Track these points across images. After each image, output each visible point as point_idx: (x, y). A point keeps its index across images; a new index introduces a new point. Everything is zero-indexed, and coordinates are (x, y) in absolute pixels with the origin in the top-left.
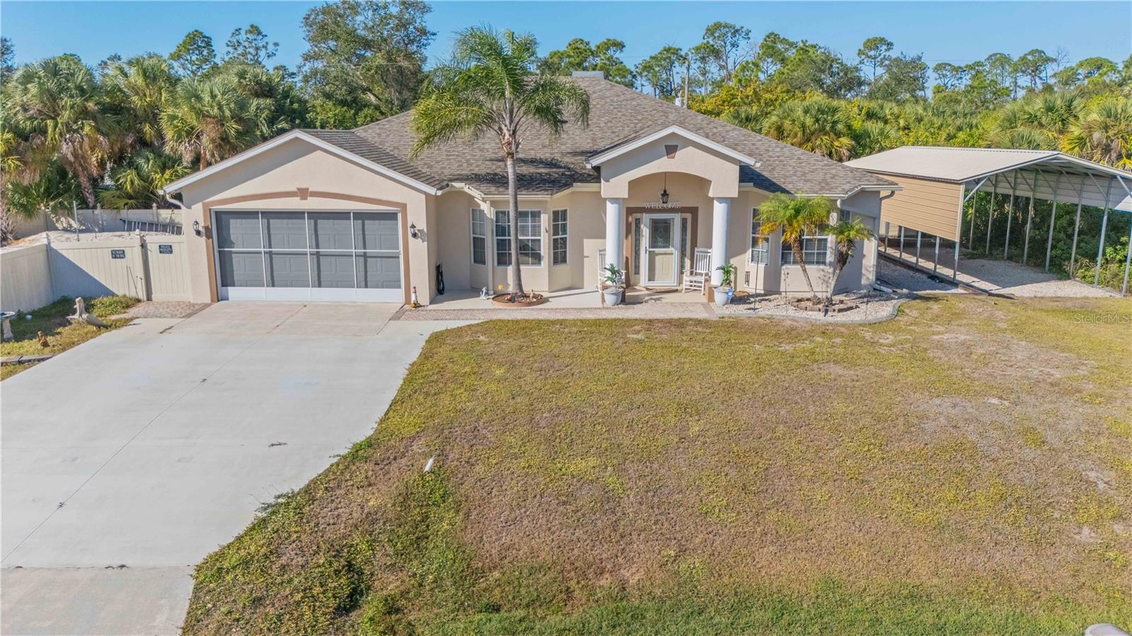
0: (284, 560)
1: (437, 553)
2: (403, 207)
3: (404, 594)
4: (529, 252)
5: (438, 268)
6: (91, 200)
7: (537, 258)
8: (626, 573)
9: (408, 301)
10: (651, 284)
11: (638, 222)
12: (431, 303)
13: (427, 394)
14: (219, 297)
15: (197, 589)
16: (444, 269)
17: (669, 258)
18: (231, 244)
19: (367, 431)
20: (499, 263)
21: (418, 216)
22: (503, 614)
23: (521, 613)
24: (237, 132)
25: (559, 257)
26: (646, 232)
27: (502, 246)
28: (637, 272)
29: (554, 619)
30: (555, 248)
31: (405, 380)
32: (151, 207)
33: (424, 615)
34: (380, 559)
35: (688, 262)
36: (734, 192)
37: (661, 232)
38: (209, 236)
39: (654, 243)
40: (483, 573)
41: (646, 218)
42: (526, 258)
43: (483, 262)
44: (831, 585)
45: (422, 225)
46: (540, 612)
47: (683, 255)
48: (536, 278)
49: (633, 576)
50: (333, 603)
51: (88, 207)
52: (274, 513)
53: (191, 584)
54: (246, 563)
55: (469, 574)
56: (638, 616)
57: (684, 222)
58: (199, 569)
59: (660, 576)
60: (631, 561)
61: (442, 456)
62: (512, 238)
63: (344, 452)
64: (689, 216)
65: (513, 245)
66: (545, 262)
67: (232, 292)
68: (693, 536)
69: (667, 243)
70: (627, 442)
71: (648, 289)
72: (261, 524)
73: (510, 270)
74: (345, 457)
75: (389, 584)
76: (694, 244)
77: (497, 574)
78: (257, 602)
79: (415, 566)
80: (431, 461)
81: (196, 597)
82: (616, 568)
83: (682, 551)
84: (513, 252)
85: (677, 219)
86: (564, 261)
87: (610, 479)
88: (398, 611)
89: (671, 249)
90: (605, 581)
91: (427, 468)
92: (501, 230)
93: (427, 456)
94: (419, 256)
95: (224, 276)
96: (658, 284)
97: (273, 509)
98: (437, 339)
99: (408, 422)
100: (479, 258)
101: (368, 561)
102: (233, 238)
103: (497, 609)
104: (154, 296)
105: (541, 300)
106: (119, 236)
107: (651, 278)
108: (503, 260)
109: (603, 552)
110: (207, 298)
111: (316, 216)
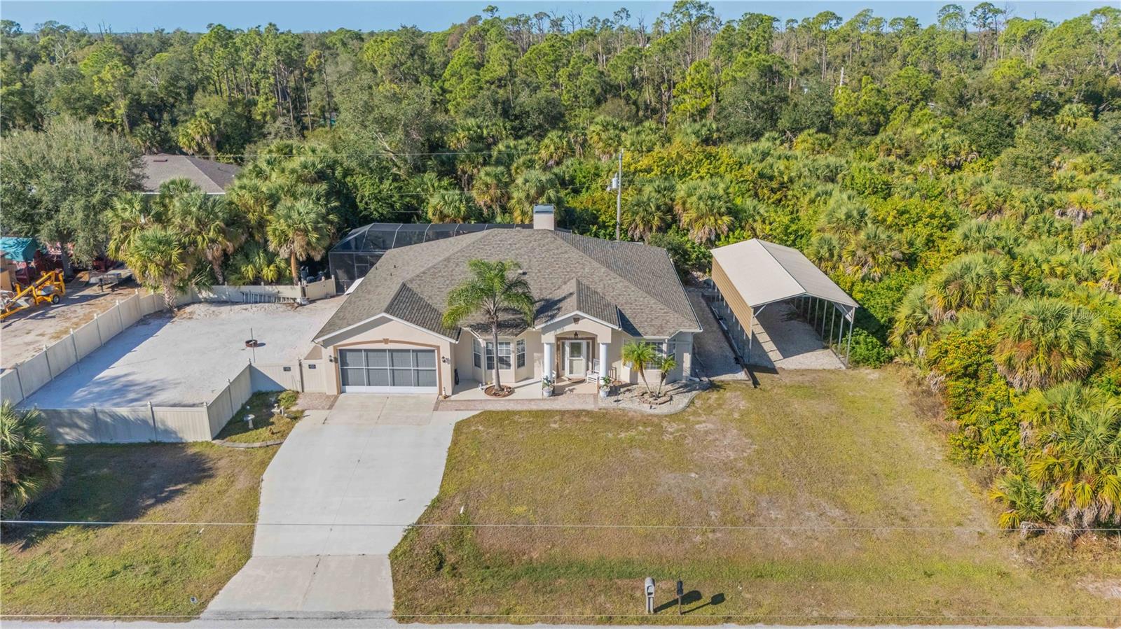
0: (416, 552)
1: (467, 548)
2: (438, 348)
3: (457, 563)
4: (504, 362)
5: (456, 371)
6: (221, 279)
7: (509, 365)
8: (533, 554)
9: (440, 394)
10: (571, 376)
11: (563, 344)
12: (453, 394)
13: (457, 470)
14: (341, 392)
15: (392, 563)
16: (459, 371)
17: (580, 363)
18: (347, 365)
19: (435, 493)
20: (488, 368)
21: (446, 352)
22: (490, 570)
23: (496, 569)
24: (317, 239)
25: (521, 361)
26: (567, 349)
27: (490, 359)
28: (563, 369)
29: (507, 571)
30: (519, 359)
31: (447, 459)
32: (260, 284)
33: (464, 570)
34: (448, 550)
35: (590, 364)
36: (609, 341)
37: (576, 349)
38: (336, 361)
39: (572, 355)
40: (483, 554)
41: (567, 343)
42: (502, 366)
43: (480, 367)
44: (602, 558)
45: (448, 356)
46: (503, 569)
47: (588, 360)
48: (507, 377)
49: (535, 555)
50: (435, 567)
51: (218, 284)
52: (409, 533)
53: (389, 561)
54: (404, 553)
55: (478, 555)
56: (535, 570)
57: (588, 344)
58: (389, 555)
59: (544, 555)
60: (535, 549)
61: (467, 505)
62: (495, 356)
63: (429, 504)
64: (591, 341)
65: (495, 359)
66: (513, 367)
67: (348, 388)
68: (558, 540)
69: (579, 354)
70: (539, 498)
71: (570, 379)
72: (405, 538)
73: (494, 371)
74: (429, 507)
75: (451, 559)
76: (593, 357)
77: (488, 555)
78: (412, 567)
79: (460, 553)
80: (462, 508)
81: (392, 567)
82: (530, 552)
83: (553, 546)
84: (495, 362)
85: (584, 343)
86: (523, 364)
87: (531, 516)
88: (456, 569)
89: (581, 358)
90: (525, 557)
91: (461, 512)
92: (489, 352)
93: (461, 505)
94: (447, 371)
95: (344, 380)
96: (575, 376)
97: (409, 531)
98: (459, 427)
99: (451, 489)
100: (477, 364)
101: (444, 551)
102: (348, 362)
103: (488, 568)
104: (305, 390)
105: (511, 391)
106: (246, 309)
107: (571, 372)
108: (490, 367)
109: (525, 546)
110: (335, 393)
111: (391, 351)
